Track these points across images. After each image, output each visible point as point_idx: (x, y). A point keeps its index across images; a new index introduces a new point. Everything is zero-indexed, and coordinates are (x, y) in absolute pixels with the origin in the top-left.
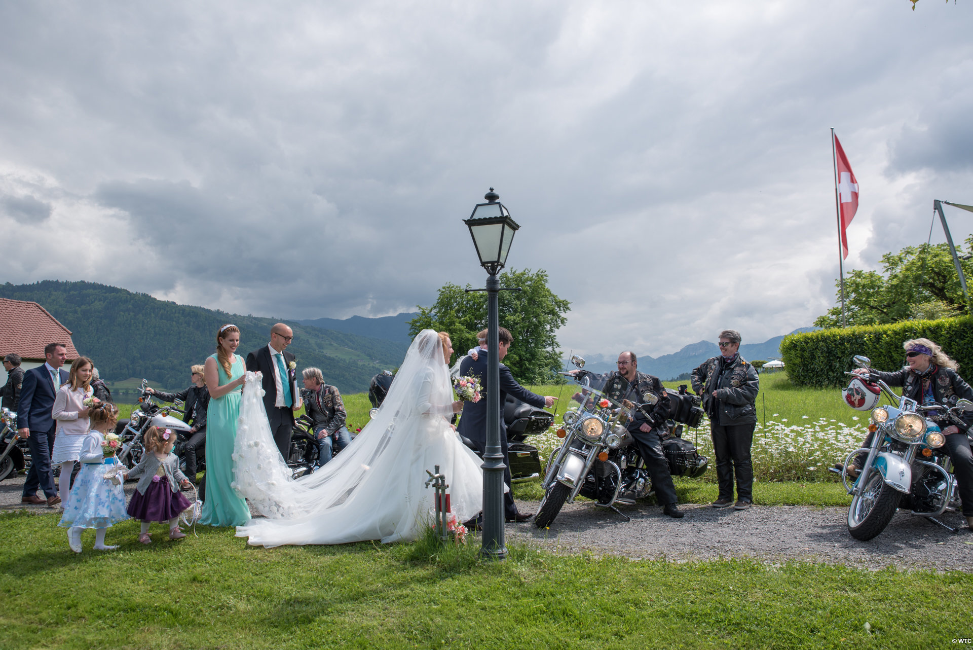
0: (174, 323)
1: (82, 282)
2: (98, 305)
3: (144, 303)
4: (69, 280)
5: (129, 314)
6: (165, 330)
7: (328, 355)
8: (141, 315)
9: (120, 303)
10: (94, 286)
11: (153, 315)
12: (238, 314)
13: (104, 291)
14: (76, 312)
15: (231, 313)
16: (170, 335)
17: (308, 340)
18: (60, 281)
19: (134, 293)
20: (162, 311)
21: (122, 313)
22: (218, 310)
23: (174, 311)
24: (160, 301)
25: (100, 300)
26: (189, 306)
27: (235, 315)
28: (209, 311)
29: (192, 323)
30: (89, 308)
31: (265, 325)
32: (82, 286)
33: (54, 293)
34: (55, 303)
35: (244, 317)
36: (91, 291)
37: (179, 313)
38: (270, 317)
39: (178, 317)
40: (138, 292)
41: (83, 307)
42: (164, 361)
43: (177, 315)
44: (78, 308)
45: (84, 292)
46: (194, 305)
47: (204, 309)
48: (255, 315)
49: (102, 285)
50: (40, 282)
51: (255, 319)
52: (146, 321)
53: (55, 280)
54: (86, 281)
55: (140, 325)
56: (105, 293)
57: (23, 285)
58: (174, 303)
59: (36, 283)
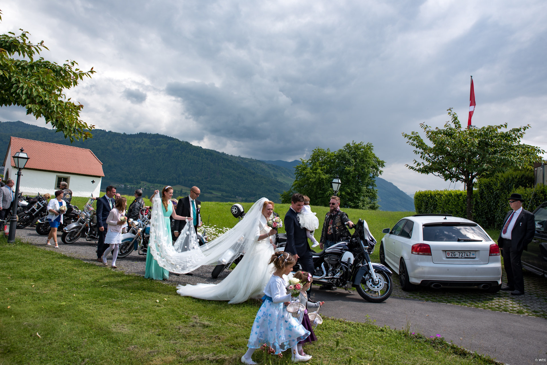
0: (200, 158)
1: (158, 134)
2: (164, 146)
3: (186, 146)
4: (151, 133)
5: (178, 152)
6: (195, 161)
7: (279, 180)
8: (184, 153)
9: (174, 146)
10: (163, 137)
11: (190, 153)
12: (233, 155)
13: (167, 139)
14: (153, 149)
15: (230, 154)
16: (198, 164)
17: (269, 172)
18: (147, 133)
19: (182, 141)
20: (195, 151)
21: (175, 151)
22: (223, 152)
23: (200, 151)
24: (194, 146)
25: (165, 144)
26: (208, 149)
27: (232, 156)
28: (218, 152)
29: (209, 159)
30: (160, 147)
31: (247, 162)
32: (157, 136)
33: (144, 139)
34: (144, 144)
35: (236, 157)
36: (161, 139)
37: (203, 153)
38: (250, 158)
39: (202, 155)
40: (184, 141)
41: (157, 147)
43: (202, 154)
44: (154, 147)
45: (158, 139)
46: (211, 149)
47: (216, 151)
48: (242, 156)
49: (166, 136)
50: (138, 133)
51: (242, 158)
52: (186, 156)
53: (145, 133)
54: (159, 134)
55: (184, 158)
57: (131, 134)
58: (201, 147)
59: (136, 134)
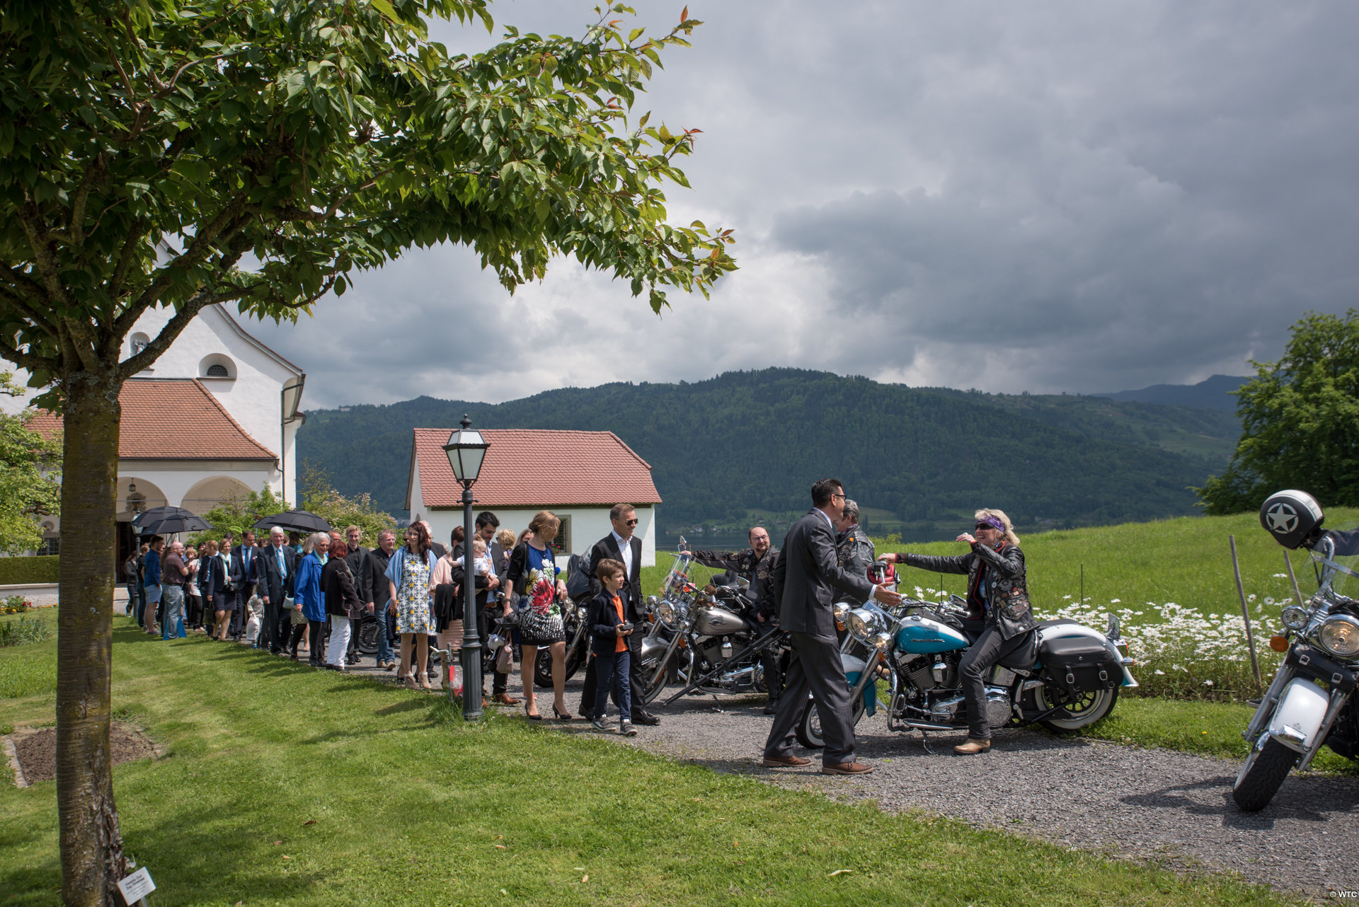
0: (907, 417)
1: (773, 368)
2: (797, 401)
3: (860, 390)
4: (755, 369)
5: (840, 410)
6: (894, 429)
7: (1168, 449)
8: (856, 410)
9: (826, 395)
10: (789, 373)
11: (874, 408)
12: (1005, 393)
13: (802, 378)
14: (768, 414)
15: (994, 393)
16: (902, 436)
17: (1129, 427)
18: (744, 371)
19: (845, 376)
20: (887, 400)
21: (830, 409)
22: (973, 390)
23: (904, 397)
24: (883, 385)
25: (798, 393)
26: (926, 388)
28: (958, 392)
29: (933, 415)
30: (784, 406)
31: (1052, 406)
32: (774, 374)
33: (738, 389)
34: (741, 403)
35: (1016, 397)
36: (785, 381)
37: (913, 400)
38: (1060, 394)
39: (912, 407)
40: (850, 374)
41: (778, 405)
42: (896, 478)
43: (909, 404)
44: (770, 407)
45: (777, 383)
46: (934, 386)
47: (950, 390)
49: (799, 370)
50: (720, 376)
51: (1036, 398)
52: (864, 419)
53: (738, 370)
54: (777, 367)
55: (858, 425)
56: (805, 381)
57: (700, 382)
58: (903, 386)
59: (715, 377)
